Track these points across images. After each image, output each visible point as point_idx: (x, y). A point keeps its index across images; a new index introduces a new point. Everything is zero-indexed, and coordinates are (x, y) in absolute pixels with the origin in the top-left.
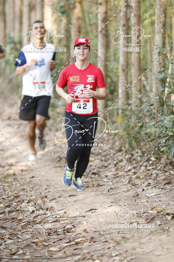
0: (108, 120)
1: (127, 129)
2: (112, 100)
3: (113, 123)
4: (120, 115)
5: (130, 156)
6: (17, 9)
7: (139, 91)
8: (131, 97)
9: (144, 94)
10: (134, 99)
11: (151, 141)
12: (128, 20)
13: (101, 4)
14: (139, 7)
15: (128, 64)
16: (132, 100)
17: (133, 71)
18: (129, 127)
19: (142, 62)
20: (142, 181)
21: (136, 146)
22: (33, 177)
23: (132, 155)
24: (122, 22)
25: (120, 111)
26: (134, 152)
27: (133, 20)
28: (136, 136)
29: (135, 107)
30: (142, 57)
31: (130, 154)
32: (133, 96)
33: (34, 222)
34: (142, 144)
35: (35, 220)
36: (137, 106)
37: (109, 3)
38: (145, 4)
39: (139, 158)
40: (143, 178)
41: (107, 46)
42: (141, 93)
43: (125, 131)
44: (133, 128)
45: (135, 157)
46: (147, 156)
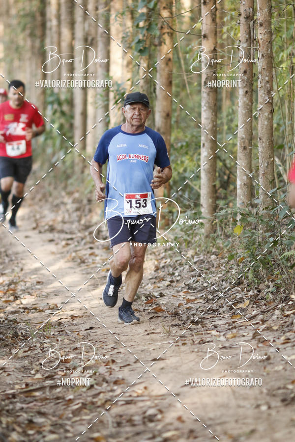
0: (219, 232)
1: (251, 248)
2: (225, 198)
3: (227, 236)
4: (239, 223)
5: (256, 292)
6: (64, 45)
7: (271, 182)
8: (258, 193)
9: (278, 189)
10: (262, 197)
11: (291, 267)
13: (205, 36)
14: (271, 42)
15: (251, 138)
16: (258, 198)
17: (260, 149)
18: (254, 244)
19: (275, 134)
20: (277, 334)
21: (265, 276)
22: (91, 328)
23: (259, 291)
25: (239, 217)
26: (261, 286)
27: (260, 64)
28: (265, 258)
29: (263, 209)
30: (275, 125)
31: (256, 288)
32: (260, 191)
33: (93, 403)
34: (276, 272)
35: (95, 400)
36: (266, 208)
37: (218, 35)
38: (281, 37)
39: (271, 296)
40: (277, 330)
41: (216, 108)
42: (274, 187)
43: (246, 251)
44: (260, 245)
45: (265, 293)
46: (284, 292)
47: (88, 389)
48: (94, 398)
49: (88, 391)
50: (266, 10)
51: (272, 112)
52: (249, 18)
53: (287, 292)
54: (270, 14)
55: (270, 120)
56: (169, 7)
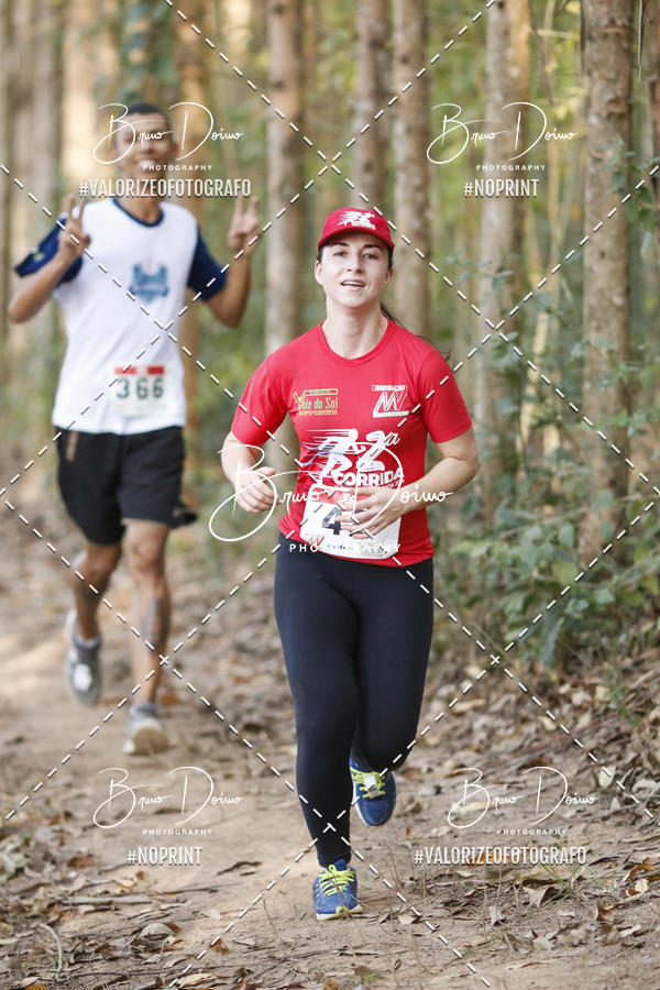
11: (470, 604)
12: (381, 145)
13: (279, 86)
14: (425, 99)
19: (436, 307)
20: (435, 755)
22: (19, 740)
24: (361, 155)
27: (402, 149)
33: (21, 909)
35: (25, 902)
37: (309, 82)
38: (449, 87)
40: (436, 746)
46: (453, 661)
47: (10, 878)
48: (23, 898)
49: (12, 882)
50: (415, 27)
51: (428, 256)
52: (379, 44)
53: (459, 660)
54: (424, 37)
55: (424, 273)
56: (198, 17)
